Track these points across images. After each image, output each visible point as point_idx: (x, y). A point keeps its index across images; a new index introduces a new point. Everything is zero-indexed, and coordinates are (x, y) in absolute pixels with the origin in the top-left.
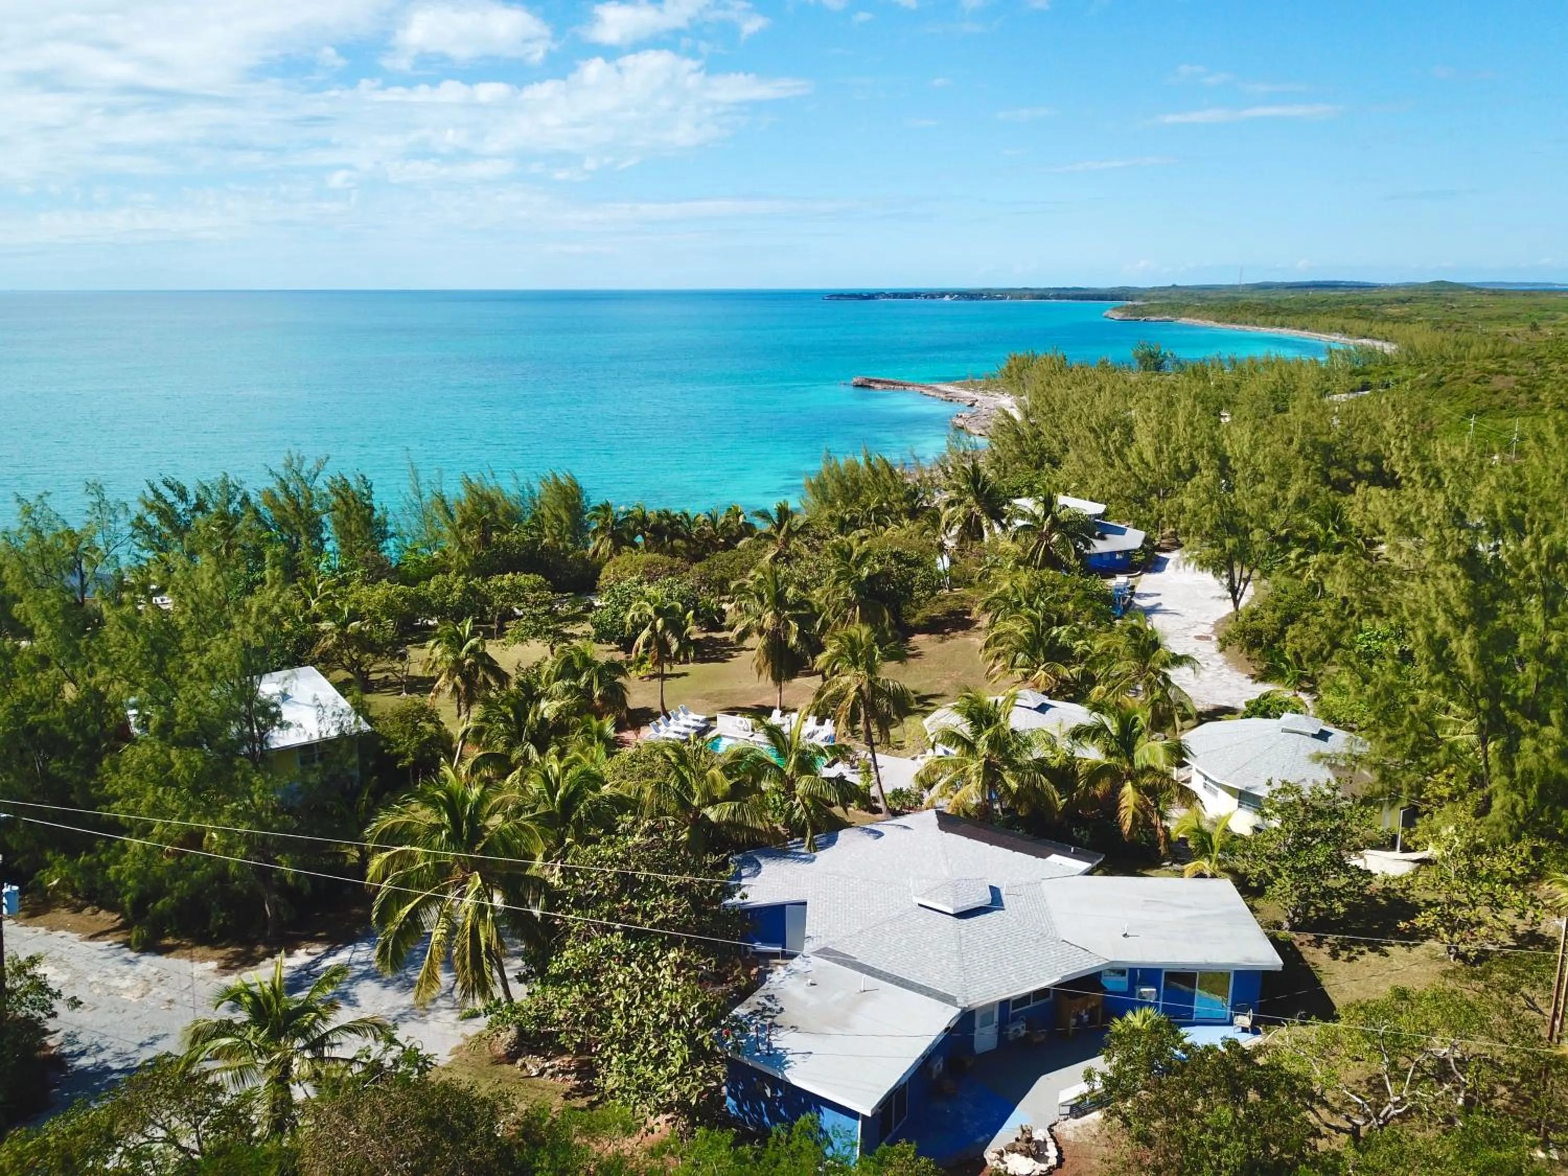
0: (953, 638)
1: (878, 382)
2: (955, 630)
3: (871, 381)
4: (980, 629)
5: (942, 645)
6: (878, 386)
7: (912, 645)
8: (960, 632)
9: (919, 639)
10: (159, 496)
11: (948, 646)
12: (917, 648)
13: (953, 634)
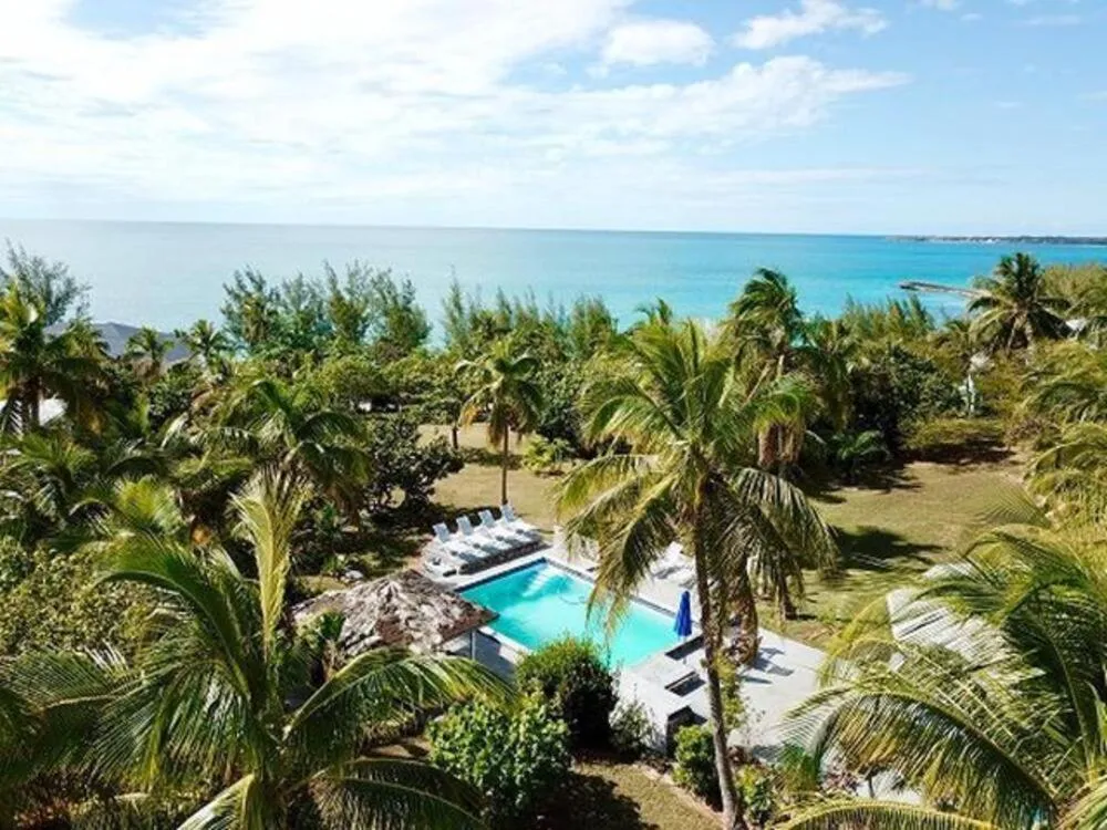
0: (972, 470)
1: (922, 285)
2: (976, 460)
3: (915, 284)
4: (1015, 463)
5: (952, 477)
6: (922, 288)
7: (907, 474)
8: (984, 465)
9: (919, 468)
10: (242, 287)
11: (963, 480)
12: (913, 478)
13: (972, 466)
